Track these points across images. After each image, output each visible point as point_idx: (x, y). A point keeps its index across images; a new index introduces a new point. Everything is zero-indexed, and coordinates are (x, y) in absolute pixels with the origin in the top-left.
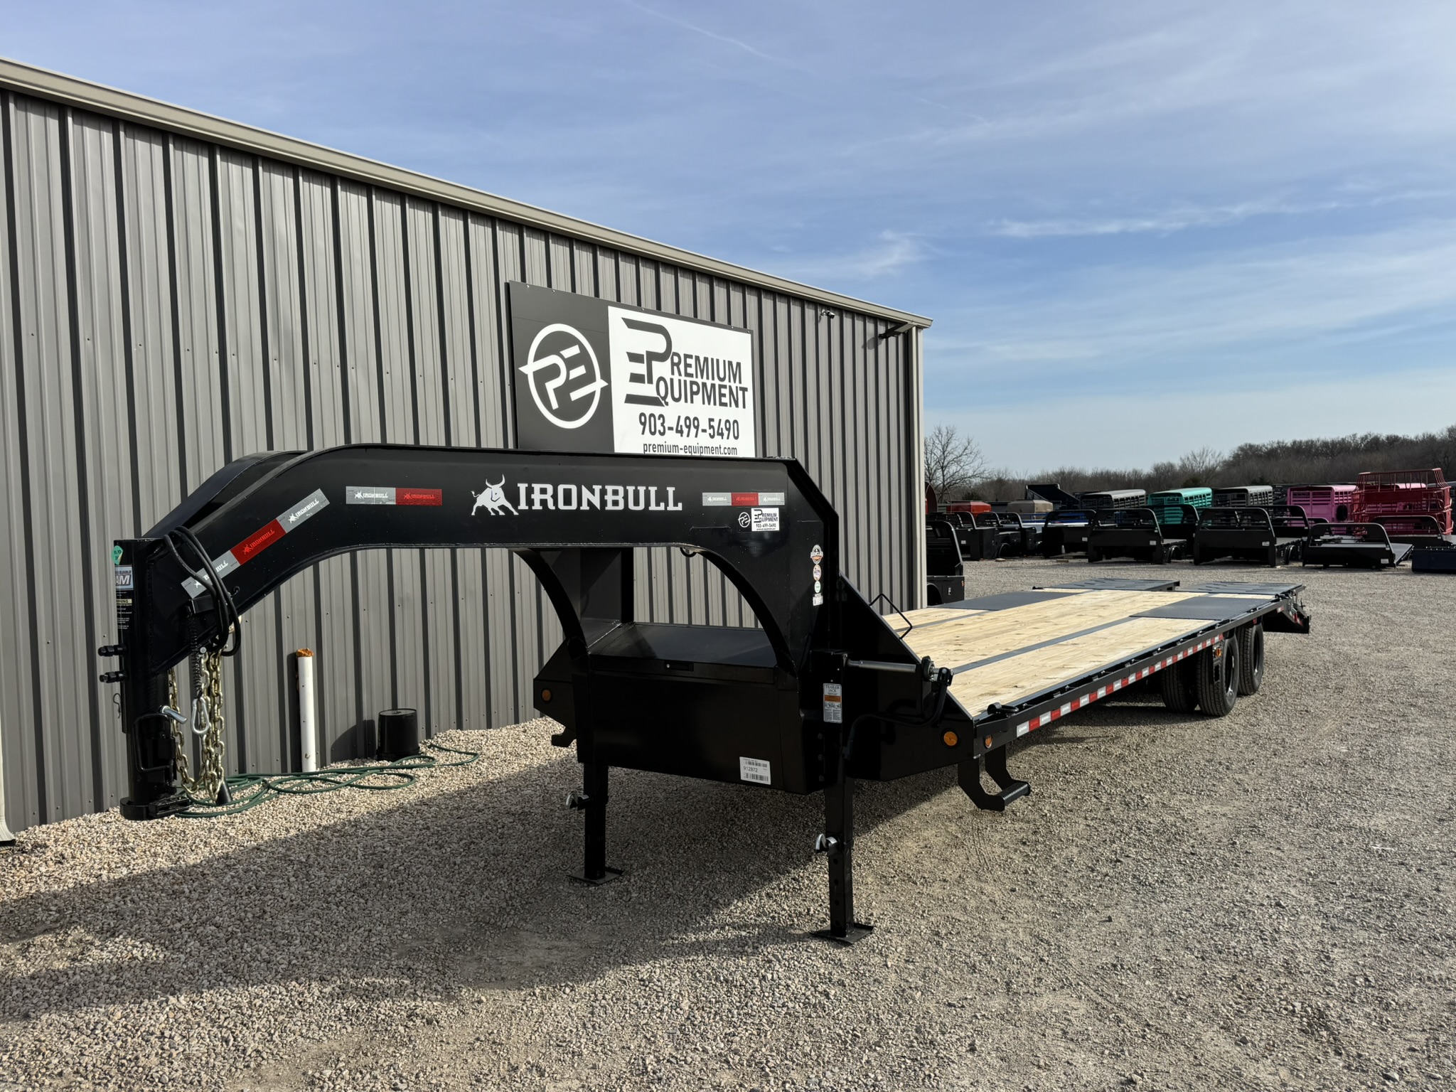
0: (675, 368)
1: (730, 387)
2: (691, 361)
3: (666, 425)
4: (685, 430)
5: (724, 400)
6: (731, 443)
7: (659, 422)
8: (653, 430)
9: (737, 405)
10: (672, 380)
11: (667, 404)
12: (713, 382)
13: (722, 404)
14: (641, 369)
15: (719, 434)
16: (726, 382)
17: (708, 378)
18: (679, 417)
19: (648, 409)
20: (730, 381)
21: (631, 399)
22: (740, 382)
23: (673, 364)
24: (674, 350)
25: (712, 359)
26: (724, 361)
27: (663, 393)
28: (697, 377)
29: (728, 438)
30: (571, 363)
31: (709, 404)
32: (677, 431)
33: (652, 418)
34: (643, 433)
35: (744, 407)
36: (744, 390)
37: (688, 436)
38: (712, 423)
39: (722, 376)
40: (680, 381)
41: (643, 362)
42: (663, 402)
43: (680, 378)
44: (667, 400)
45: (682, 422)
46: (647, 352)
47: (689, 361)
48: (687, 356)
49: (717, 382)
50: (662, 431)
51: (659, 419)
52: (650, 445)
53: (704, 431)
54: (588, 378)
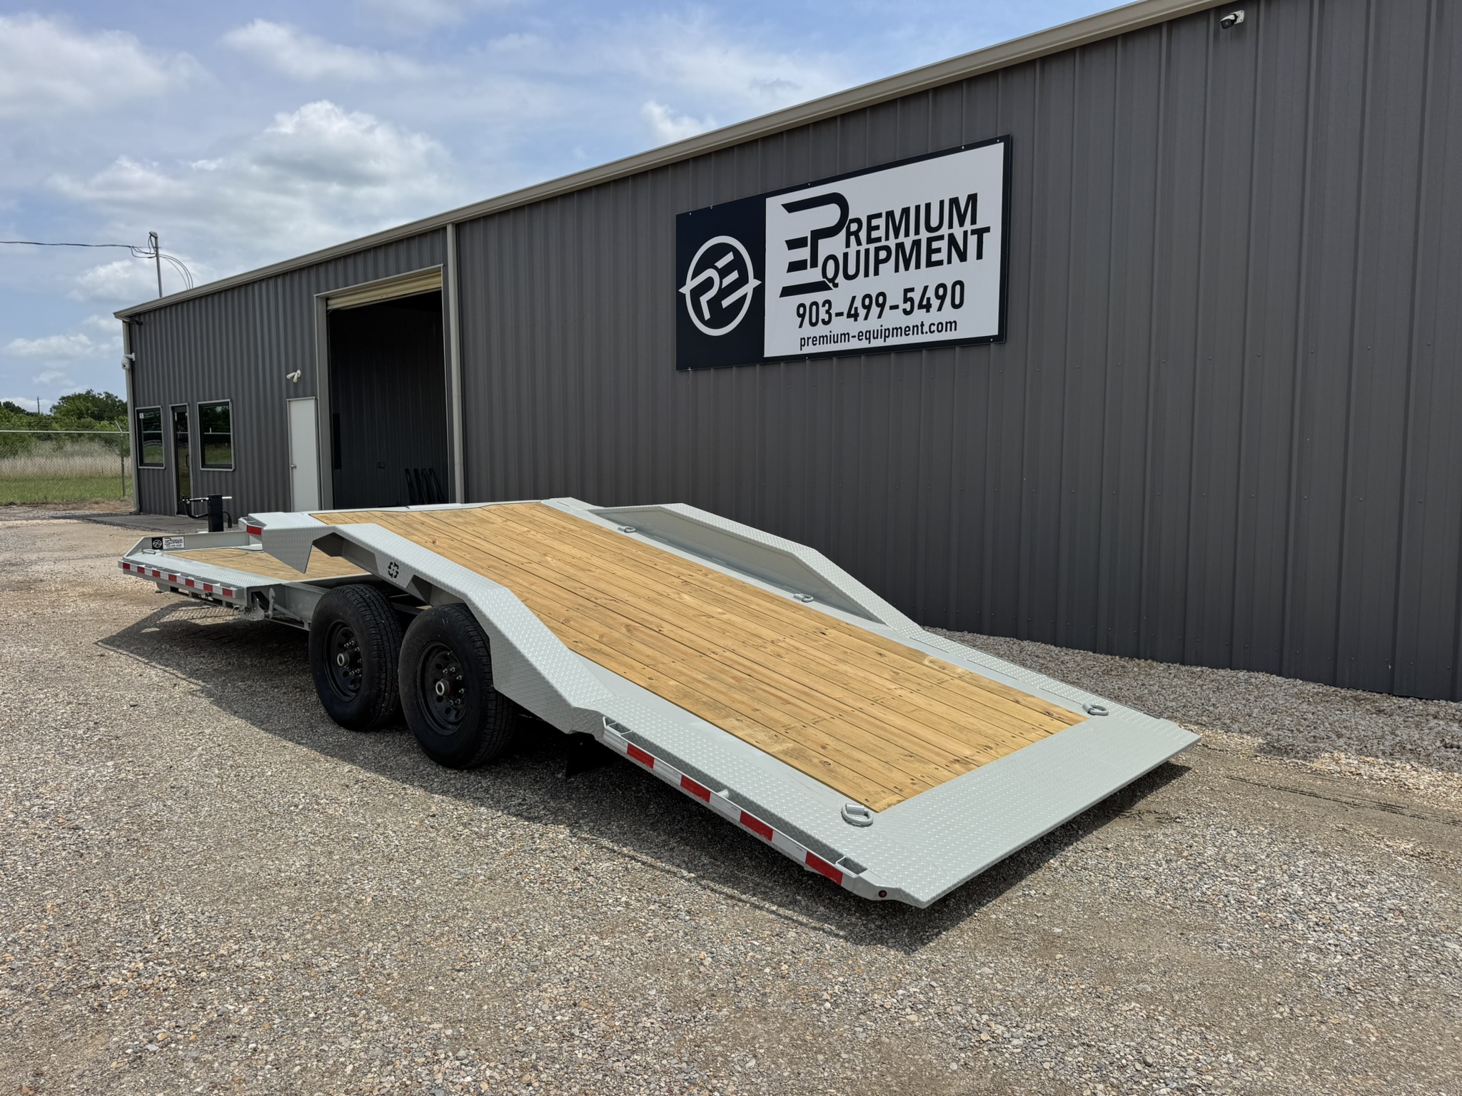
0: (853, 238)
1: (951, 237)
2: (881, 222)
3: (833, 312)
4: (862, 312)
5: (935, 257)
6: (948, 313)
7: (822, 310)
8: (814, 321)
9: (963, 257)
10: (846, 255)
11: (836, 285)
12: (917, 237)
13: (930, 264)
14: (804, 254)
15: (921, 307)
16: (945, 231)
17: (907, 234)
18: (854, 298)
19: (807, 299)
20: (951, 226)
21: (787, 291)
22: (974, 221)
23: (849, 234)
24: (851, 216)
25: (918, 208)
26: (942, 203)
27: (830, 274)
28: (887, 238)
29: (940, 309)
30: (723, 273)
31: (907, 268)
32: (849, 316)
33: (814, 307)
34: (801, 326)
35: (979, 256)
36: (980, 233)
37: (866, 318)
38: (909, 295)
39: (934, 223)
40: (858, 252)
41: (806, 246)
42: (831, 285)
43: (859, 248)
44: (836, 282)
45: (858, 303)
46: (813, 232)
47: (874, 222)
48: (870, 218)
49: (924, 235)
50: (827, 319)
51: (824, 305)
52: (808, 339)
53: (892, 308)
54: (742, 281)
